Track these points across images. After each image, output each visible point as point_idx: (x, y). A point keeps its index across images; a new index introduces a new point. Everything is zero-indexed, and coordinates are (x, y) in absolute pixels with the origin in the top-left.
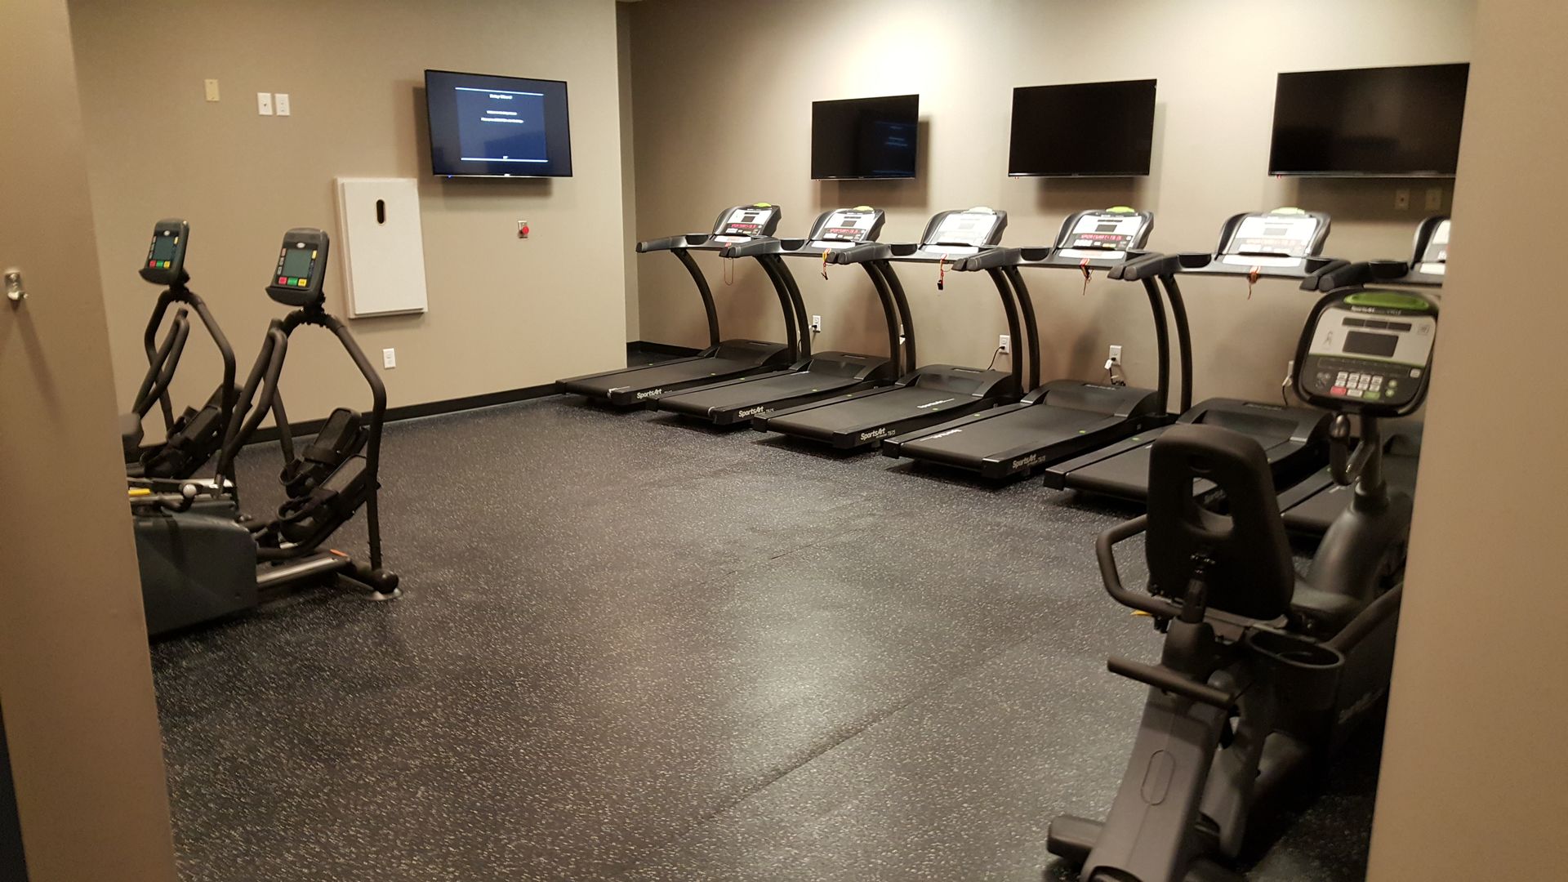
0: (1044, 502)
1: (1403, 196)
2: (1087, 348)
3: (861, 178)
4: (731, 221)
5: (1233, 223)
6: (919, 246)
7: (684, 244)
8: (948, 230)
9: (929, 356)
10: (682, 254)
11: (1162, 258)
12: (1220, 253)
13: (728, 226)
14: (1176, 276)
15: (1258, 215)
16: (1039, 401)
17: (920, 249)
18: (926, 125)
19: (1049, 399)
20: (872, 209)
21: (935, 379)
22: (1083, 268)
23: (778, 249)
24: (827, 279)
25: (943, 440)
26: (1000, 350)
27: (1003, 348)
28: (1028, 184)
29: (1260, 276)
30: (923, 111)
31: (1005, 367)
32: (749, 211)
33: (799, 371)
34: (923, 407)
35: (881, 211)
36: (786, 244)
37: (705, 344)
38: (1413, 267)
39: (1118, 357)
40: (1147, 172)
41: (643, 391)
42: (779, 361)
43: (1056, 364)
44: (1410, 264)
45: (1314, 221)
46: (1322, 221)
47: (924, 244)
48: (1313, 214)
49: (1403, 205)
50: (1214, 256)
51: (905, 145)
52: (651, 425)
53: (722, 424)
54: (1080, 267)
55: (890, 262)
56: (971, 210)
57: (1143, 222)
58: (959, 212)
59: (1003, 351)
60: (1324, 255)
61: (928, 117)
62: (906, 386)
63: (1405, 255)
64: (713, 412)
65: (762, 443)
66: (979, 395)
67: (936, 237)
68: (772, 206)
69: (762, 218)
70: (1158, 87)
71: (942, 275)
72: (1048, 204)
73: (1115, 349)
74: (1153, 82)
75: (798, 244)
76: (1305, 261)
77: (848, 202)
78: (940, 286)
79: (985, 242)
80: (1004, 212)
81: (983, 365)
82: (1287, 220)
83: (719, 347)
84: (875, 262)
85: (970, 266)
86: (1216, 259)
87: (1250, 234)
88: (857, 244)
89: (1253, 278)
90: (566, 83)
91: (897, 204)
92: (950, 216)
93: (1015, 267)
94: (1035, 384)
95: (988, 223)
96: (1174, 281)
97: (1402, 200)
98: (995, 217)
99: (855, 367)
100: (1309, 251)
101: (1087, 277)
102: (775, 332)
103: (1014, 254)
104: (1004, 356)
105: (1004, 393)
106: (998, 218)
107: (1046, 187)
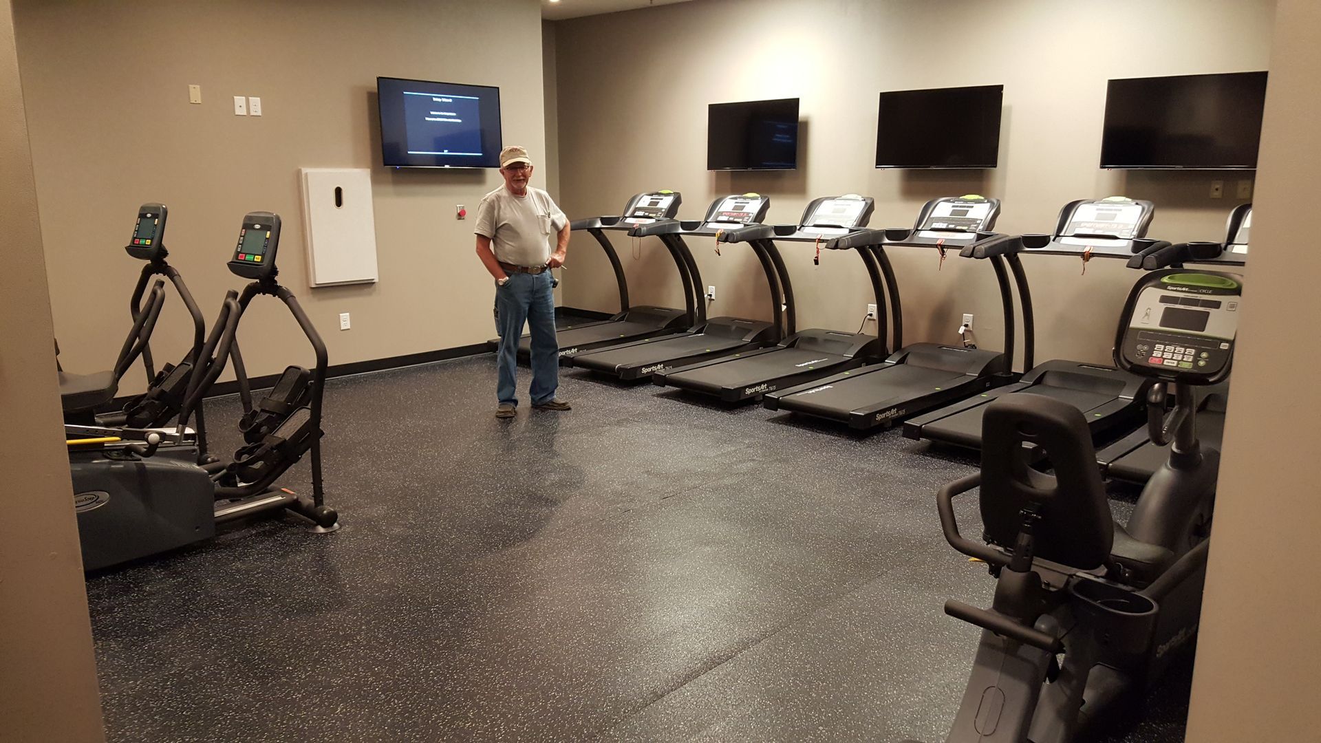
0: (903, 450)
1: (1217, 186)
2: (943, 315)
3: (750, 169)
4: (639, 205)
5: (1069, 209)
6: (798, 227)
7: (598, 225)
8: (824, 213)
9: (807, 321)
10: (597, 233)
11: (1007, 239)
12: (1058, 235)
13: (637, 209)
14: (1019, 255)
15: (1089, 202)
16: (901, 362)
17: (799, 230)
18: (805, 124)
19: (910, 359)
20: (758, 195)
21: (812, 341)
22: (939, 247)
23: (677, 229)
24: (719, 255)
25: (816, 395)
26: (868, 317)
27: (871, 315)
28: (893, 174)
29: (1093, 255)
30: (803, 112)
31: (872, 331)
32: (654, 197)
33: (695, 333)
34: (800, 365)
35: (765, 197)
36: (685, 225)
37: (616, 309)
38: (1225, 248)
39: (970, 324)
40: (994, 164)
42: (678, 324)
43: (917, 330)
44: (1223, 246)
45: (1139, 208)
46: (1146, 207)
47: (803, 226)
48: (1138, 201)
49: (1217, 194)
50: (1052, 238)
51: (790, 141)
52: (567, 379)
53: (627, 379)
54: (936, 246)
55: (773, 241)
56: (843, 197)
57: (992, 207)
58: (833, 198)
59: (872, 318)
60: (1149, 237)
61: (807, 118)
62: (787, 347)
63: (1219, 238)
64: (620, 369)
65: (662, 396)
66: (850, 355)
67: (813, 220)
68: (674, 193)
69: (665, 203)
70: (1004, 92)
71: (818, 252)
72: (909, 192)
73: (968, 318)
74: (1001, 87)
75: (696, 225)
76: (1131, 242)
77: (738, 190)
78: (816, 262)
79: (855, 224)
80: (871, 198)
81: (854, 329)
82: (1120, 207)
83: (628, 313)
84: (762, 241)
85: (841, 245)
86: (1054, 240)
87: (1084, 218)
88: (745, 225)
89: (1087, 256)
90: (498, 88)
91: (780, 191)
92: (825, 202)
93: (880, 245)
94: (898, 347)
95: (857, 209)
96: (1018, 258)
97: (1217, 189)
98: (864, 202)
99: (743, 329)
100: (1135, 233)
101: (943, 255)
102: (676, 300)
103: (879, 235)
104: (872, 322)
105: (871, 354)
106: (866, 203)
107: (908, 178)
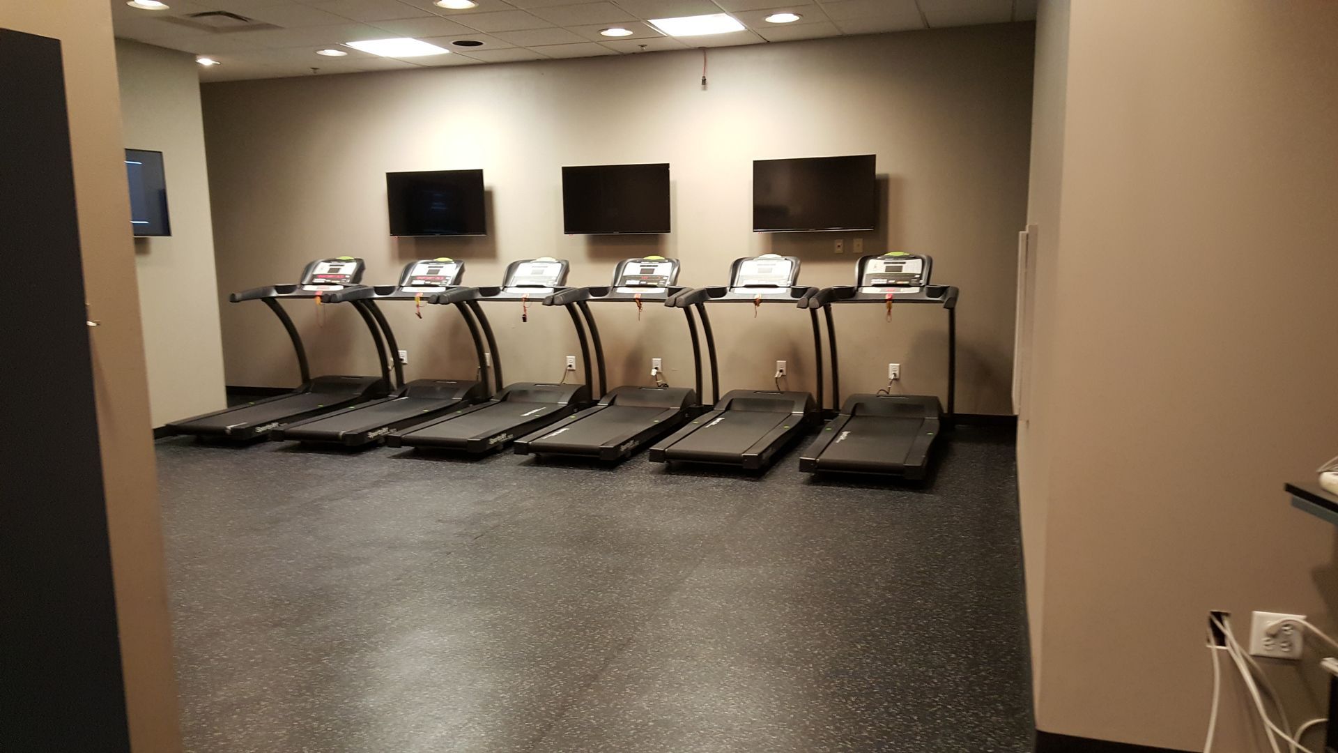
0: (652, 473)
1: (840, 244)
2: (635, 361)
3: (437, 235)
4: (315, 273)
5: (736, 265)
6: (501, 288)
7: (274, 294)
8: (523, 274)
9: (511, 378)
10: (272, 302)
12: (732, 287)
13: (315, 276)
14: (705, 304)
15: (751, 259)
16: (612, 403)
17: (503, 290)
18: (490, 194)
19: (618, 402)
20: (451, 260)
21: (521, 395)
22: (638, 301)
23: (373, 295)
24: (421, 318)
26: (569, 368)
27: (570, 366)
28: (580, 239)
29: (762, 301)
30: (487, 182)
31: (578, 379)
32: (333, 263)
33: (399, 397)
34: (525, 415)
35: (461, 261)
36: (379, 290)
37: (296, 382)
38: (857, 290)
39: (659, 367)
40: (668, 230)
41: (261, 425)
42: (376, 391)
43: (616, 378)
44: (856, 288)
45: (789, 263)
46: (794, 262)
47: (505, 287)
48: (787, 258)
49: (839, 250)
50: (728, 289)
52: (280, 454)
53: (354, 445)
54: (634, 300)
55: (479, 302)
56: (538, 260)
57: (673, 267)
58: (528, 261)
59: (571, 368)
60: (800, 284)
61: (490, 187)
62: (500, 402)
63: (851, 282)
64: (345, 436)
65: (395, 457)
66: (563, 402)
67: (514, 281)
68: (355, 259)
69: (349, 269)
70: (671, 169)
71: (525, 310)
72: (596, 254)
73: (657, 361)
74: (667, 166)
75: (390, 290)
76: (790, 289)
77: (428, 255)
78: (525, 319)
79: (556, 283)
80: (566, 261)
81: (556, 380)
82: (771, 262)
85: (556, 301)
86: (730, 291)
87: (748, 272)
89: (756, 302)
90: (160, 152)
91: (472, 256)
92: (521, 265)
93: (585, 302)
94: (603, 393)
95: (554, 271)
96: (704, 307)
97: (839, 246)
98: (560, 265)
99: (451, 388)
100: (790, 282)
101: (640, 307)
102: (365, 364)
104: (571, 372)
105: (582, 400)
106: (562, 265)
107: (593, 243)
